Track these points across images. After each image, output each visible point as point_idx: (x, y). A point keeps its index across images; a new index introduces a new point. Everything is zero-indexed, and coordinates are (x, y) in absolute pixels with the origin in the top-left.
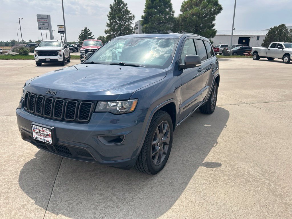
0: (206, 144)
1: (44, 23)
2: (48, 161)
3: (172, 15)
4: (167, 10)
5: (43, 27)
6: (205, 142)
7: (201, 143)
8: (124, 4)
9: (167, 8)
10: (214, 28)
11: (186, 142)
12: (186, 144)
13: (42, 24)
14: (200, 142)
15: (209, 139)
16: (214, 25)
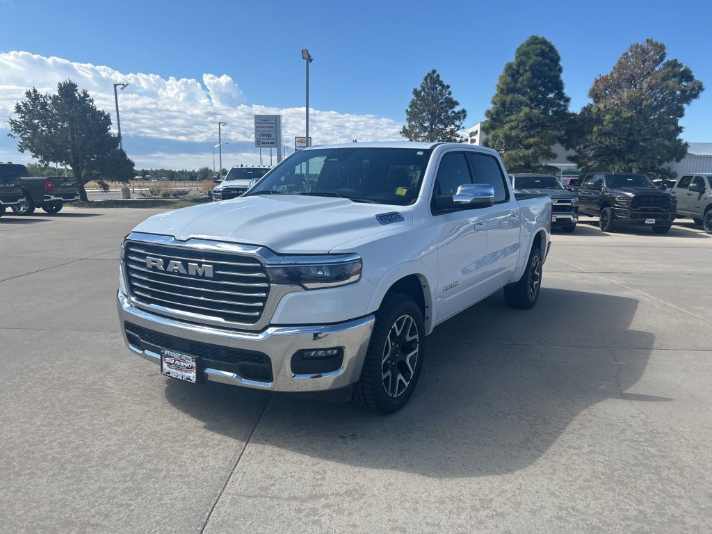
0: (638, 466)
1: (268, 133)
2: (208, 455)
3: (565, 106)
4: (551, 95)
5: (265, 141)
6: (636, 458)
7: (621, 461)
8: (443, 86)
9: (552, 92)
10: (681, 136)
11: (576, 451)
12: (575, 457)
13: (263, 135)
14: (620, 456)
15: (648, 451)
16: (680, 130)
